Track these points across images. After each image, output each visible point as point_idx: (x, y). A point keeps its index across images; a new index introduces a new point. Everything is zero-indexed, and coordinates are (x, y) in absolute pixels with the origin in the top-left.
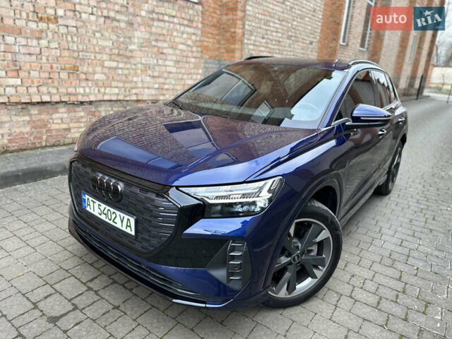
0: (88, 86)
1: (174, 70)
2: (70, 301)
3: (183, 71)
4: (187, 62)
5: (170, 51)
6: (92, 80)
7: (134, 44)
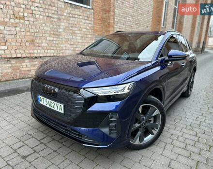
0: (39, 49)
1: (81, 41)
2: (32, 148)
3: (85, 41)
4: (87, 37)
5: (79, 32)
6: (41, 47)
7: (61, 29)
